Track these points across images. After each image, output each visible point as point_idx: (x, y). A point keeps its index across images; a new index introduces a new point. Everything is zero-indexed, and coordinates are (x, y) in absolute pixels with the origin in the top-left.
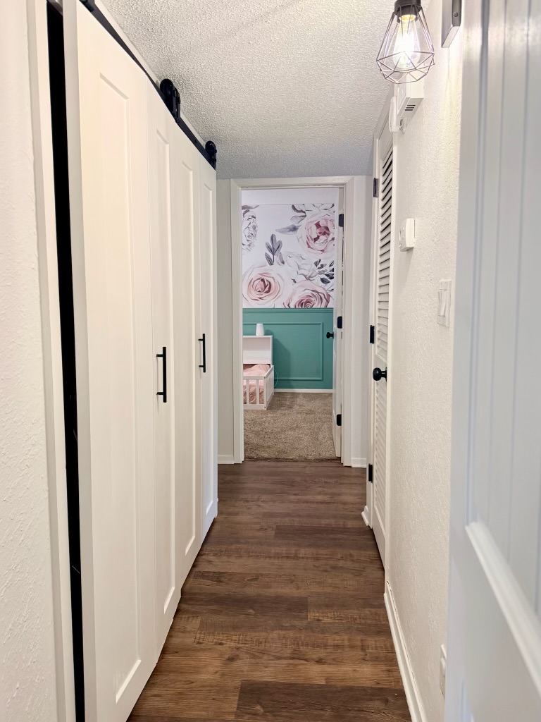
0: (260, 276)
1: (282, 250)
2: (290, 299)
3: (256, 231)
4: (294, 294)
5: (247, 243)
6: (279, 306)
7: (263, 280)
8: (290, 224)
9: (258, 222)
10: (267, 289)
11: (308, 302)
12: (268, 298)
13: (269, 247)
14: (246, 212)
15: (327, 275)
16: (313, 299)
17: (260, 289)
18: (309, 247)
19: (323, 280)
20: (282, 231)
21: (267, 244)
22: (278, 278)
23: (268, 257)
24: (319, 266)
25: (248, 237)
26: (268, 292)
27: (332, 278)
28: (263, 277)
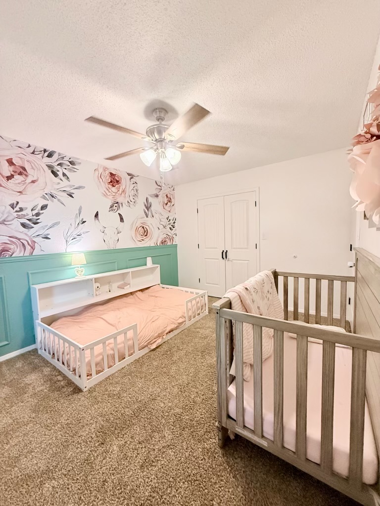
0: (142, 225)
1: (152, 208)
2: (157, 240)
3: (138, 193)
4: (158, 237)
5: (133, 201)
6: (152, 245)
7: (143, 227)
8: (155, 192)
9: (139, 186)
10: (146, 234)
11: (165, 241)
12: (146, 240)
13: (145, 205)
14: (132, 178)
15: (172, 226)
16: (167, 239)
17: (142, 234)
18: (164, 208)
19: (170, 228)
20: (151, 196)
21: (144, 203)
22: (151, 226)
23: (145, 212)
24: (168, 220)
25: (134, 196)
26: (146, 236)
27: (174, 227)
28: (143, 225)
